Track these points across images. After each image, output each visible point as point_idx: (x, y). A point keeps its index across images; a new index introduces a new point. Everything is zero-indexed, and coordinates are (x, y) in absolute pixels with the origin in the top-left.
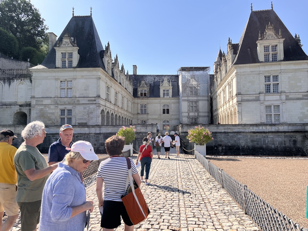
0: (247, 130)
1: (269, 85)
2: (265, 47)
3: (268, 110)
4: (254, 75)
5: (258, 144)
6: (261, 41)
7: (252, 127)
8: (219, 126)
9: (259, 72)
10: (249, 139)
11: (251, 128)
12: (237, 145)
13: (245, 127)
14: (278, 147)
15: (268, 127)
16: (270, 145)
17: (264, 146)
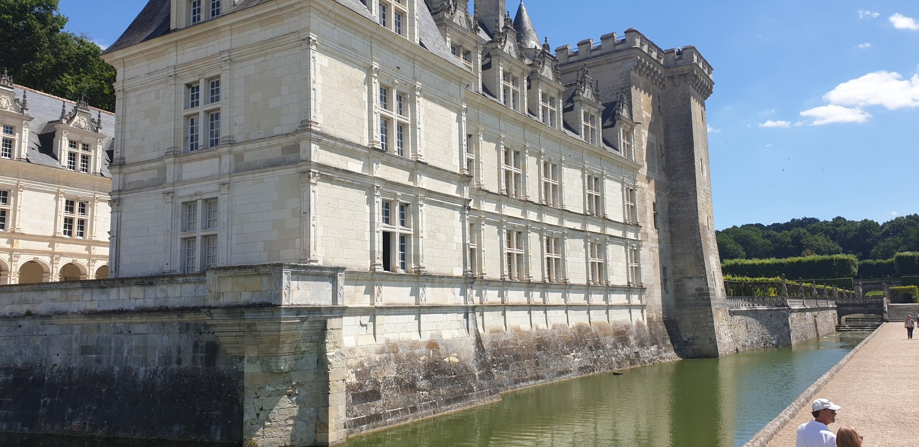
0: (75, 307)
4: (157, 88)
5: (99, 361)
7: (89, 292)
9: (167, 73)
10: (77, 340)
11: (87, 295)
15: (134, 288)
16: (135, 366)
17: (117, 369)
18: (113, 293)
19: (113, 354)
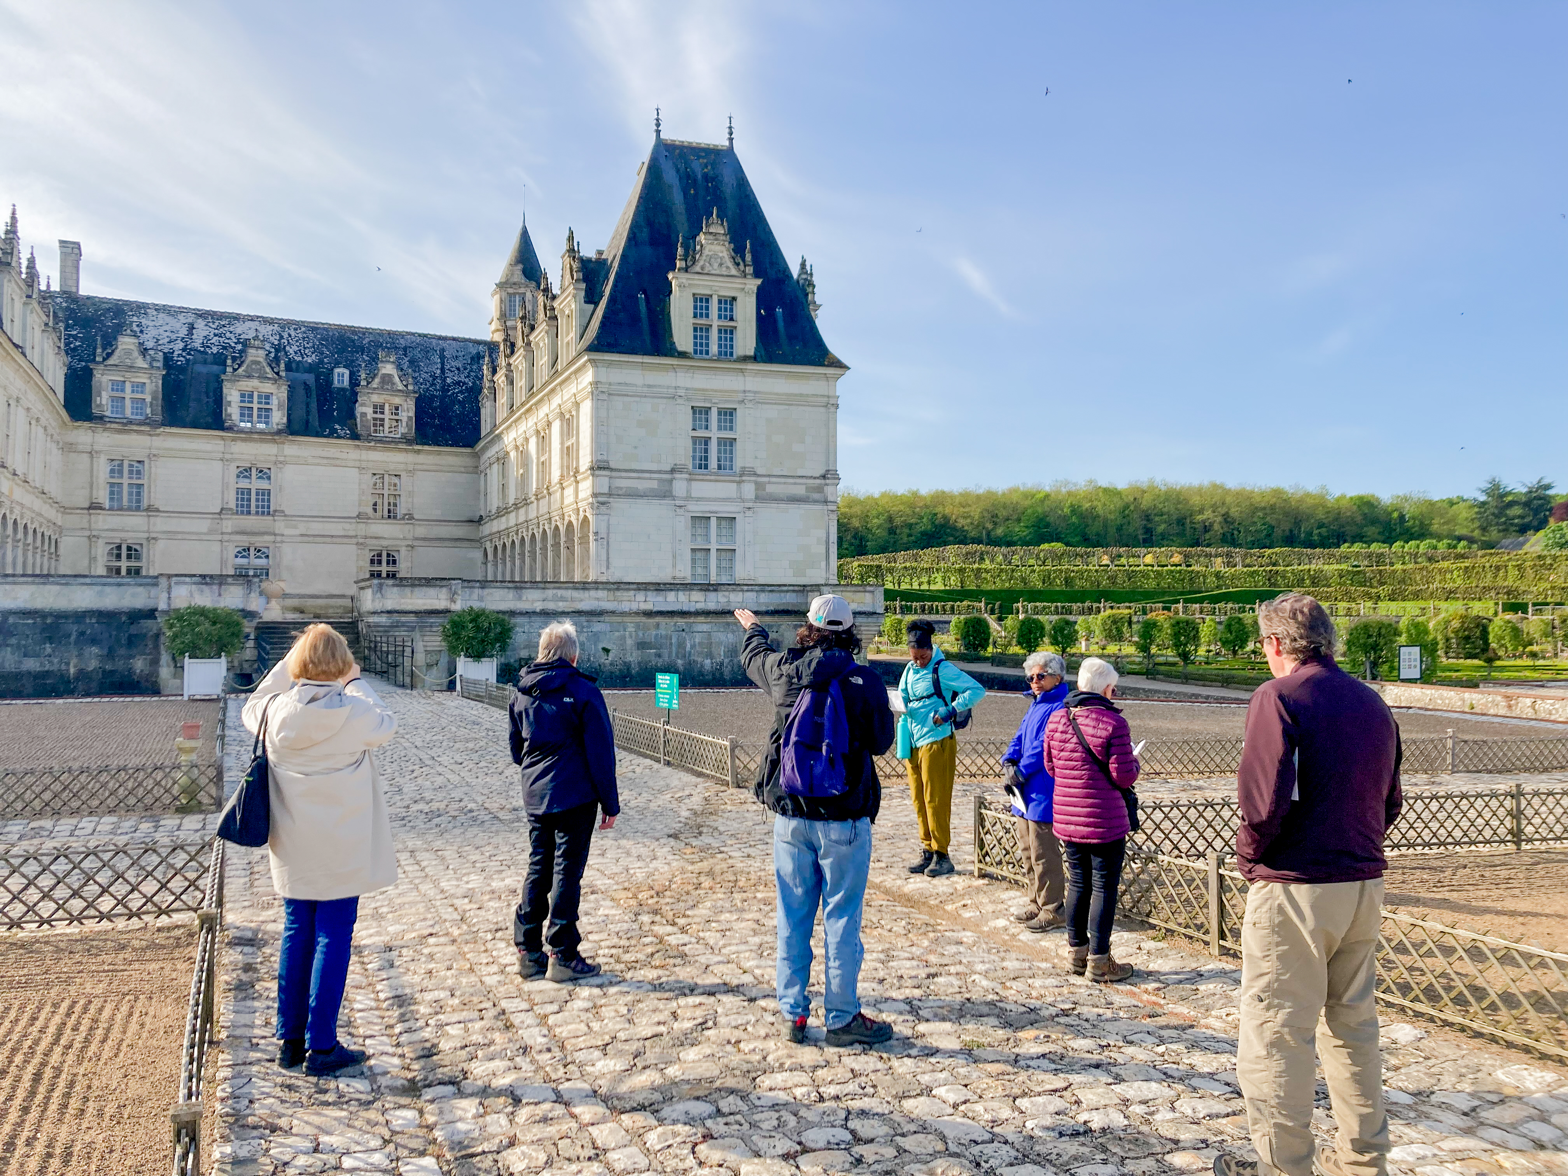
0: (625, 607)
1: (707, 441)
2: (695, 301)
3: (699, 531)
4: (656, 400)
5: (659, 656)
6: (683, 276)
7: (642, 593)
8: (521, 588)
9: (672, 391)
10: (631, 637)
11: (641, 596)
12: (589, 660)
13: (618, 593)
14: (722, 664)
15: (694, 593)
16: (699, 660)
17: (680, 662)
18: (671, 596)
19: (674, 649)
